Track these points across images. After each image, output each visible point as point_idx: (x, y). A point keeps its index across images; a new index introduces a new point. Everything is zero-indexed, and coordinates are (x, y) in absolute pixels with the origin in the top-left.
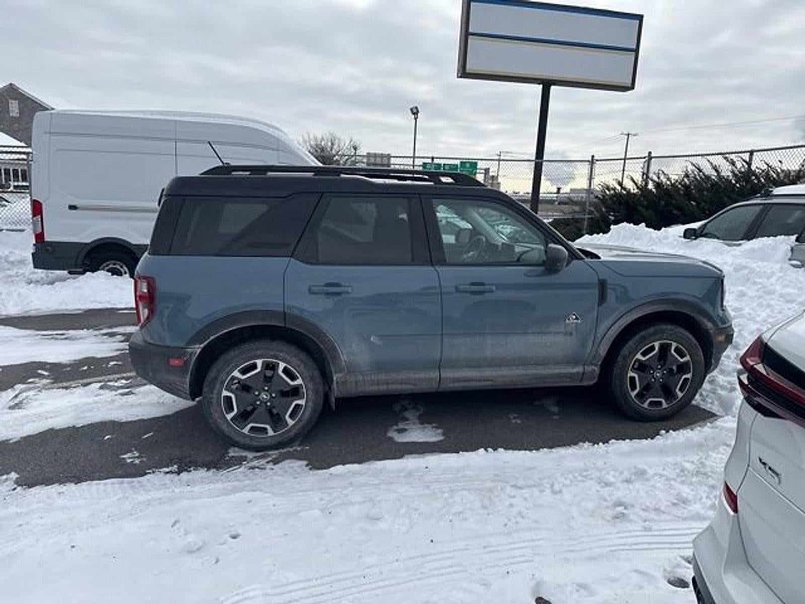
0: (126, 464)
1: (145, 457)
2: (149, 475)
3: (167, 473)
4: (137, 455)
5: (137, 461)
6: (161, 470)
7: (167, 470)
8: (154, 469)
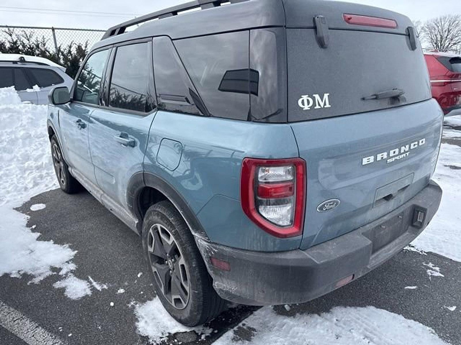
0: (441, 267)
1: (422, 265)
2: (426, 251)
3: (413, 247)
4: (429, 271)
5: (431, 265)
6: (415, 250)
7: (412, 249)
8: (421, 253)
